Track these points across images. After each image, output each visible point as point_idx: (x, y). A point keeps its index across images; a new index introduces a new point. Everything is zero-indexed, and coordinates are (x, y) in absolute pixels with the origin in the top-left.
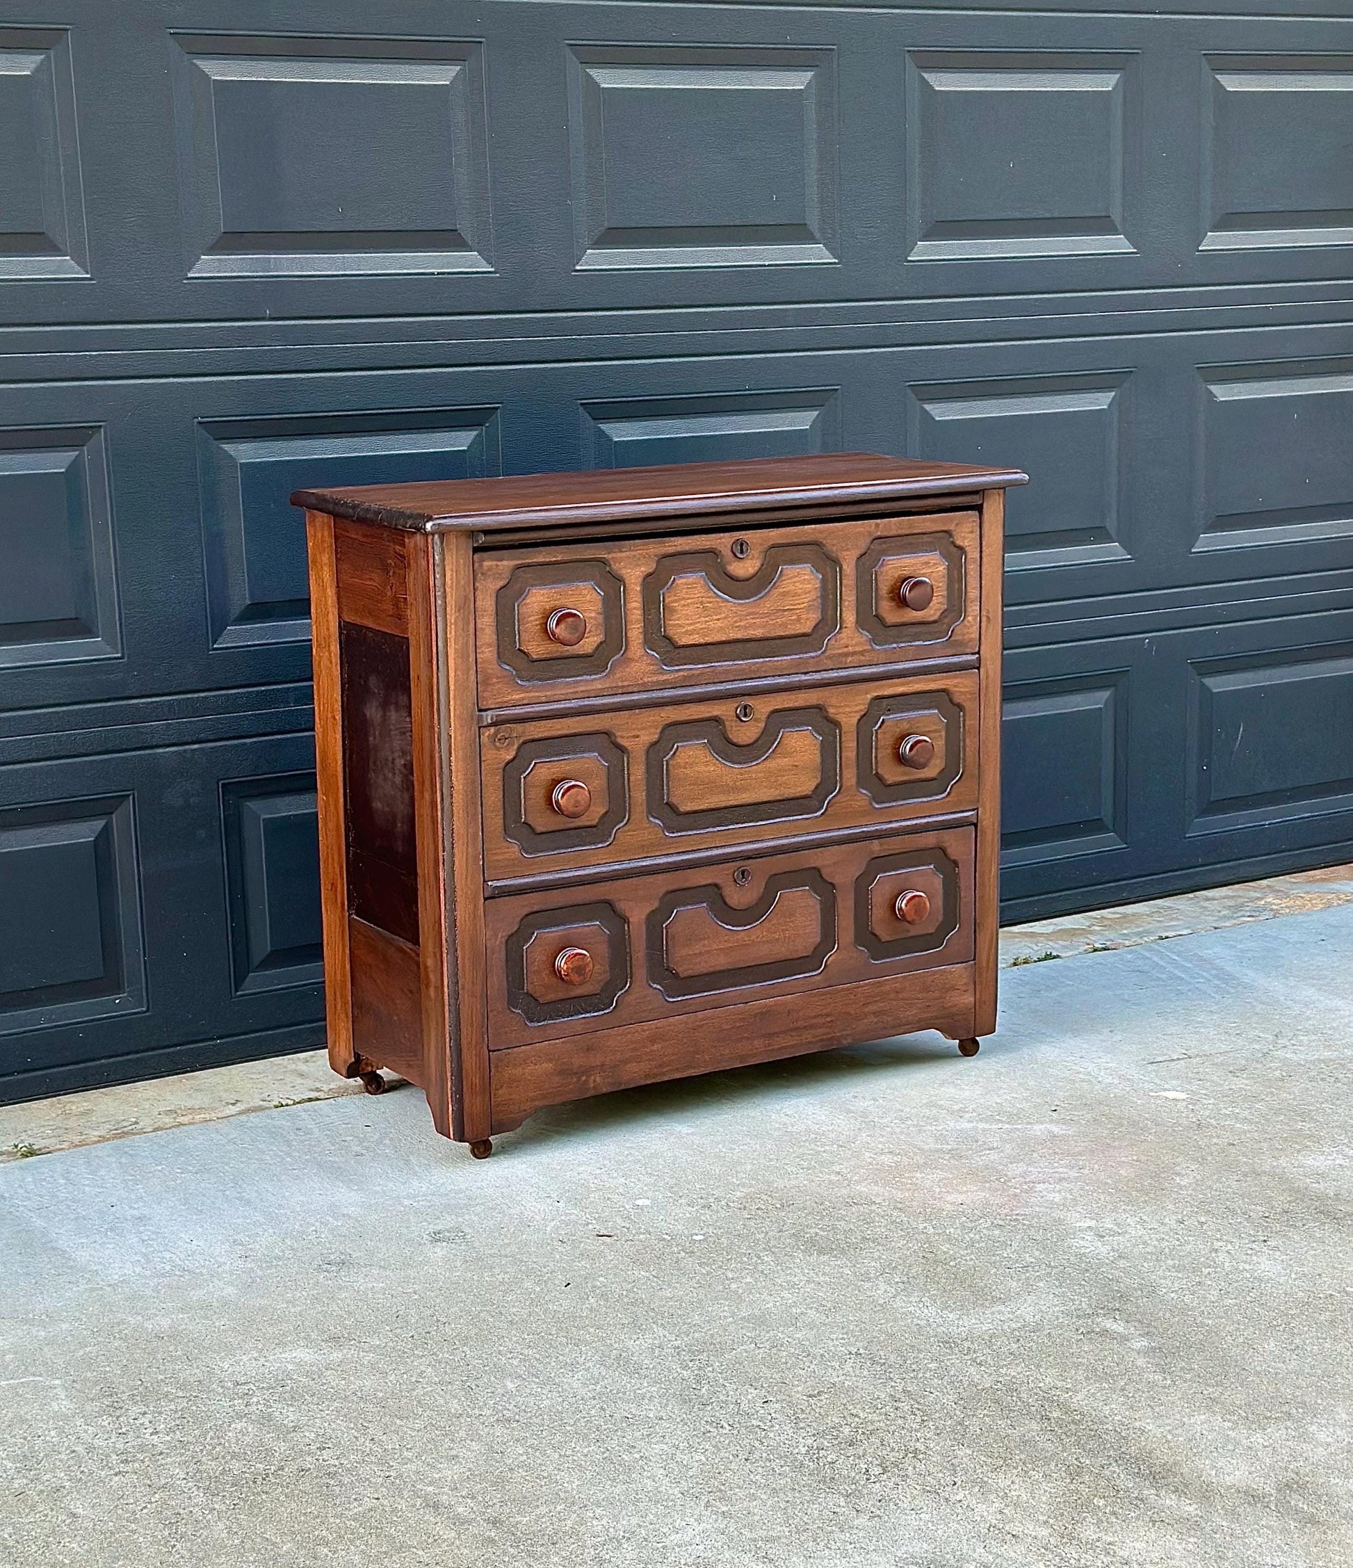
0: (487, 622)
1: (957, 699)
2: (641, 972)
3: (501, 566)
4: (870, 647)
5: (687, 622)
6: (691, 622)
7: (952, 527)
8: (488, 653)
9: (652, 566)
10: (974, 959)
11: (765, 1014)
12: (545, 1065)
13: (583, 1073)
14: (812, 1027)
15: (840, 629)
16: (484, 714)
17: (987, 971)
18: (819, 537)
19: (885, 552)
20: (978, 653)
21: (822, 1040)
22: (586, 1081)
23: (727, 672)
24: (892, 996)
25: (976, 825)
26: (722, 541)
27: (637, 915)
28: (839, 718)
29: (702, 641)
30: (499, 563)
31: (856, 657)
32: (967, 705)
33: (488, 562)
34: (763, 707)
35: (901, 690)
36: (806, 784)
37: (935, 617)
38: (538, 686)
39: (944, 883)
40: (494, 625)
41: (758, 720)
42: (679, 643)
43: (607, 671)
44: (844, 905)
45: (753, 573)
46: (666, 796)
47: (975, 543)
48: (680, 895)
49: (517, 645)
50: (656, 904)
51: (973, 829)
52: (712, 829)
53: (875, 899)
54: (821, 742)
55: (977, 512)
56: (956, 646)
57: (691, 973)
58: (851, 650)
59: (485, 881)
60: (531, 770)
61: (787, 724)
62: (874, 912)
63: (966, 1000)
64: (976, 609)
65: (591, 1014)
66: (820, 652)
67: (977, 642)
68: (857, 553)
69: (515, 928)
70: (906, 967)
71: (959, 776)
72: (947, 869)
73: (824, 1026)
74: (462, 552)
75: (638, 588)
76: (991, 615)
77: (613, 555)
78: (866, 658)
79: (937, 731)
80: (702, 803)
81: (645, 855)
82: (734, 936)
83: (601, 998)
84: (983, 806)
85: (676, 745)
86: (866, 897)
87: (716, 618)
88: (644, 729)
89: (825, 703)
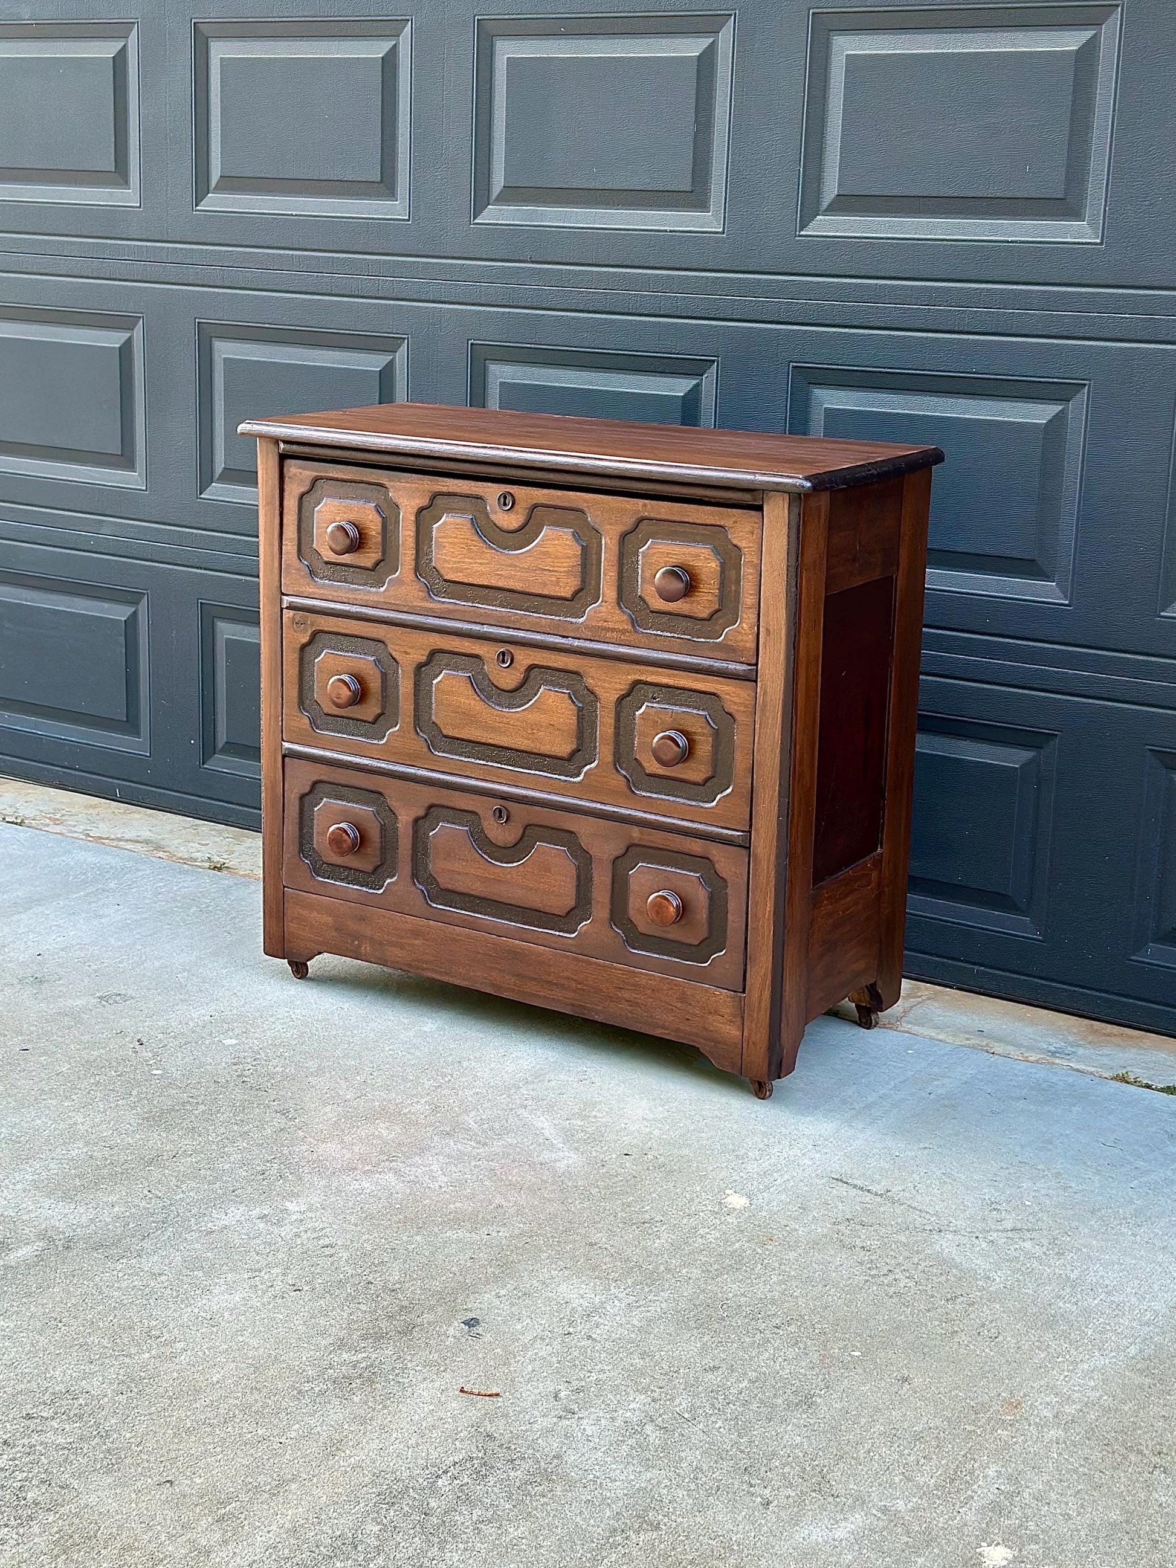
0: (290, 519)
1: (730, 708)
2: (405, 868)
3: (300, 474)
4: (630, 627)
5: (453, 559)
6: (456, 559)
7: (728, 523)
8: (290, 547)
9: (424, 502)
10: (744, 992)
11: (515, 955)
12: (326, 917)
13: (357, 938)
14: (563, 986)
15: (603, 601)
16: (284, 597)
17: (759, 1011)
18: (584, 506)
19: (655, 536)
20: (756, 664)
21: (573, 1005)
22: (359, 946)
23: (487, 615)
24: (649, 992)
25: (749, 848)
26: (492, 492)
27: (405, 818)
28: (597, 690)
29: (466, 580)
30: (303, 471)
31: (614, 635)
32: (739, 717)
33: (293, 468)
34: (525, 658)
35: (665, 680)
36: (563, 747)
37: (705, 614)
38: (329, 586)
39: (711, 898)
40: (296, 523)
41: (516, 669)
42: (446, 577)
43: (385, 587)
44: (601, 879)
45: (517, 526)
46: (433, 717)
47: (755, 547)
48: (445, 811)
49: (314, 546)
50: (421, 812)
51: (744, 852)
52: (473, 760)
53: (634, 886)
54: (580, 710)
55: (760, 513)
56: (729, 651)
57: (450, 887)
58: (611, 625)
59: (283, 740)
60: (323, 658)
61: (547, 682)
62: (631, 900)
63: (731, 1032)
64: (753, 617)
65: (364, 889)
66: (581, 620)
67: (753, 652)
68: (621, 528)
69: (307, 789)
70: (665, 969)
71: (729, 790)
72: (716, 884)
73: (574, 991)
74: (270, 455)
75: (413, 518)
76: (771, 628)
77: (392, 483)
78: (627, 638)
79: (704, 735)
80: (463, 732)
81: (412, 763)
82: (493, 869)
83: (374, 878)
84: (757, 831)
85: (444, 672)
86: (626, 881)
87: (479, 562)
88: (413, 648)
89: (584, 672)
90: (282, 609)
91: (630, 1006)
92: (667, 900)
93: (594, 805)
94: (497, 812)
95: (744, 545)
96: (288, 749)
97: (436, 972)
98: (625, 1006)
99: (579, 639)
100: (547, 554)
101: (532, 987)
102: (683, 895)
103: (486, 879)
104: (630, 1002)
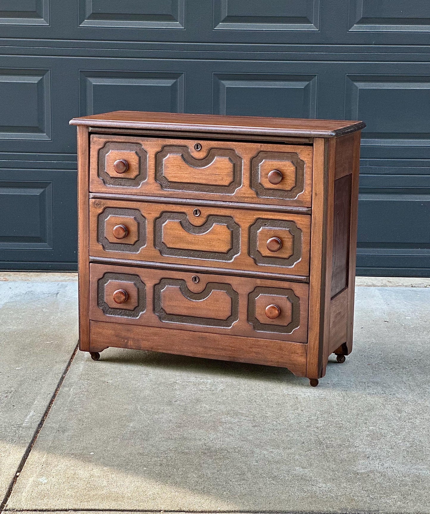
0: (94, 160)
1: (299, 226)
2: (150, 307)
3: (98, 141)
4: (255, 196)
5: (173, 172)
6: (174, 172)
7: (298, 151)
8: (93, 172)
9: (159, 149)
10: (307, 343)
12: (111, 331)
13: (126, 339)
14: (225, 350)
15: (243, 186)
16: (91, 194)
17: (314, 350)
18: (233, 147)
19: (266, 158)
20: (311, 208)
21: (230, 357)
22: (127, 342)
23: (189, 195)
24: (265, 348)
25: (309, 283)
26: (191, 144)
27: (149, 284)
28: (240, 223)
29: (179, 181)
30: (100, 139)
31: (249, 199)
32: (304, 230)
33: (95, 138)
34: (206, 212)
35: (270, 217)
36: (224, 248)
37: (289, 189)
38: (112, 187)
39: (292, 305)
40: (97, 161)
41: (203, 217)
42: (169, 180)
43: (140, 186)
44: (243, 303)
45: (203, 157)
46: (163, 240)
47: (310, 160)
48: (169, 281)
49: (105, 171)
50: (157, 282)
51: (307, 285)
52: (182, 257)
53: (258, 304)
54: (232, 232)
55: (312, 147)
56: (299, 203)
57: (171, 313)
58: (247, 195)
59: (89, 255)
60: (109, 218)
61: (216, 221)
62: (257, 309)
63: (302, 360)
64: (310, 189)
65: (129, 317)
66: (233, 194)
67: (310, 203)
68: (250, 156)
69: (101, 276)
70: (272, 338)
71: (300, 260)
72: (294, 299)
73: (230, 351)
74: (84, 133)
75: (154, 156)
76: (317, 193)
77: (144, 142)
78: (254, 200)
79: (288, 238)
80: (177, 245)
81: (152, 261)
82: (192, 303)
83: (134, 312)
84: (312, 276)
85: (167, 220)
86: (254, 302)
87: (185, 173)
88: (153, 211)
89: (234, 216)
90: (89, 199)
93: (239, 271)
94: (194, 278)
95: (305, 160)
96: (92, 259)
97: (164, 350)
98: (254, 355)
99: (232, 202)
100: (217, 168)
101: (210, 352)
102: (280, 306)
103: (189, 308)
104: (257, 353)
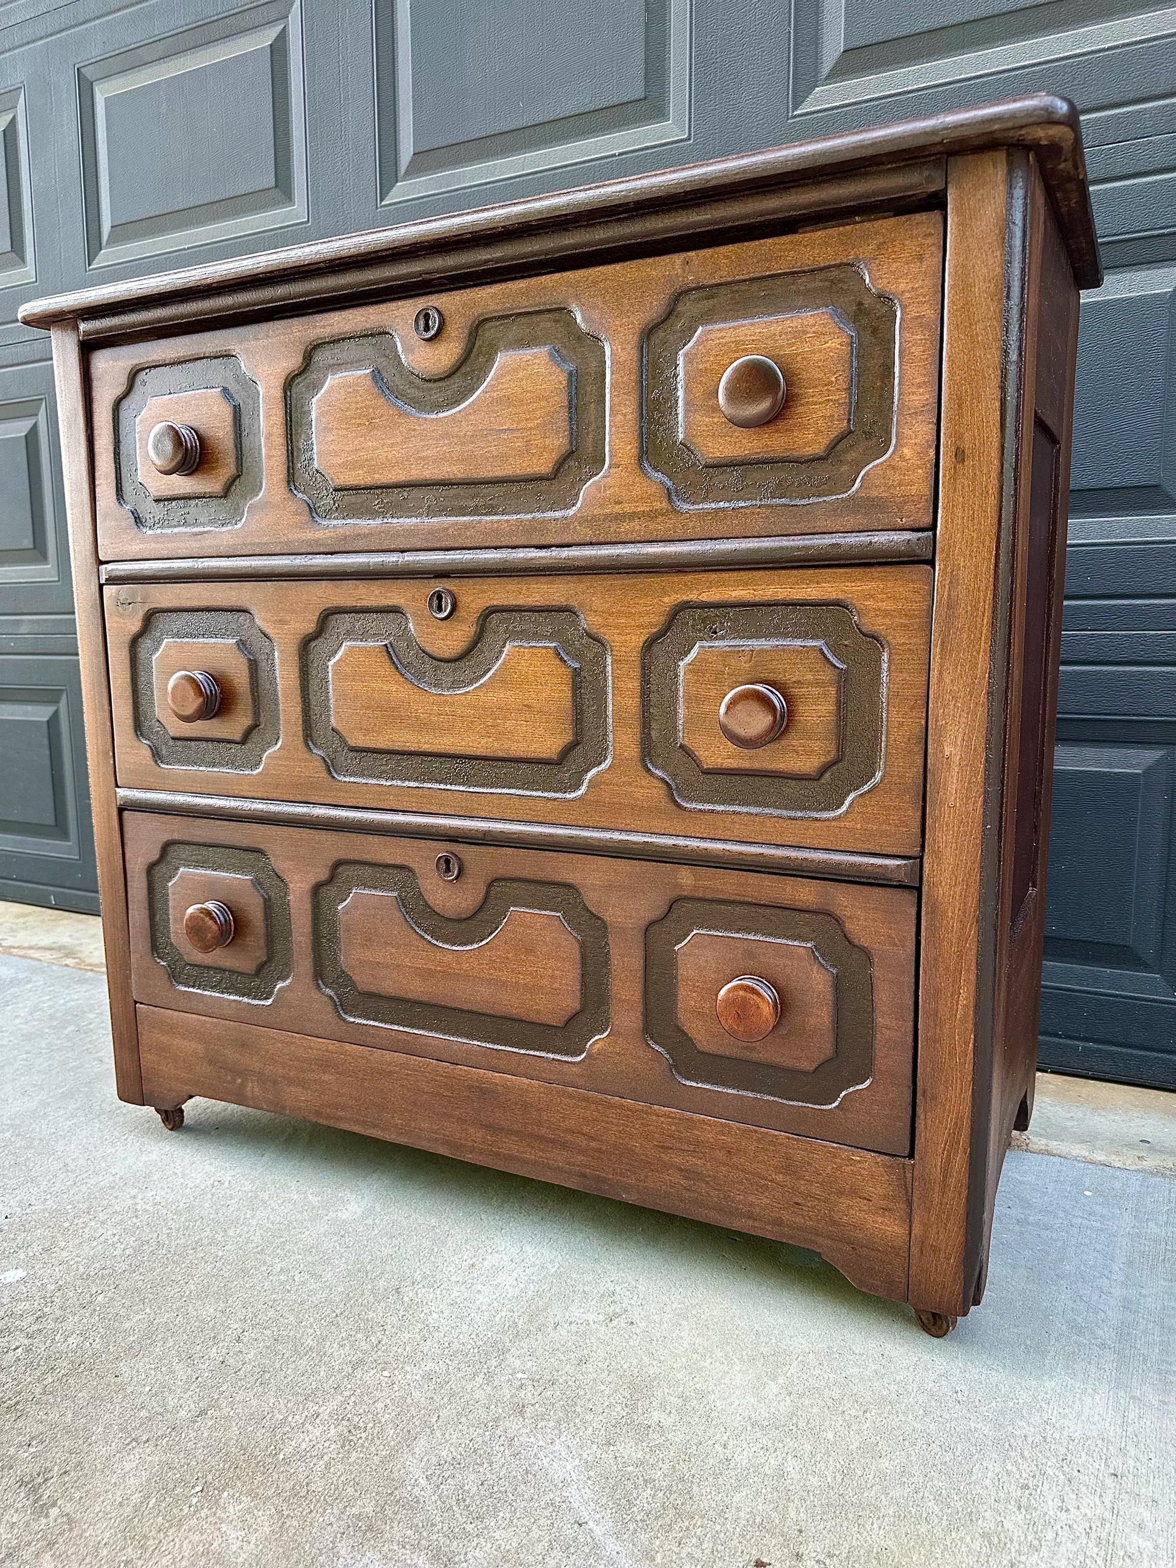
0: (103, 442)
1: (870, 624)
2: (303, 964)
3: (111, 369)
4: (665, 505)
5: (346, 448)
6: (352, 447)
7: (866, 253)
8: (107, 487)
9: (296, 362)
10: (911, 1155)
11: (483, 1093)
12: (194, 1045)
13: (239, 1073)
14: (565, 1146)
15: (609, 469)
16: (103, 567)
17: (944, 1192)
18: (567, 297)
19: (707, 317)
20: (933, 527)
21: (584, 1175)
22: (243, 1086)
23: (409, 534)
24: (720, 1155)
25: (919, 890)
26: (404, 315)
28: (606, 634)
29: (372, 482)
30: (114, 364)
31: (635, 524)
32: (898, 638)
33: (100, 367)
34: (475, 598)
35: (736, 592)
36: (548, 741)
37: (817, 448)
38: (162, 536)
39: (837, 985)
40: (111, 448)
41: (464, 620)
42: (336, 483)
43: (244, 520)
44: (625, 961)
45: (448, 366)
46: (333, 720)
47: (926, 284)
48: (360, 871)
49: (139, 478)
50: (323, 874)
51: (910, 898)
52: (399, 783)
53: (686, 970)
54: (576, 673)
55: (936, 215)
56: (872, 509)
57: (372, 988)
58: (628, 508)
59: (117, 786)
60: (164, 651)
61: (514, 635)
62: (682, 993)
63: (887, 1227)
64: (923, 430)
65: (245, 1000)
66: (572, 512)
67: (926, 505)
68: (640, 318)
69: (156, 856)
70: (749, 1114)
71: (875, 781)
72: (848, 959)
73: (583, 1152)
74: (69, 348)
75: (280, 394)
76: (967, 445)
77: (246, 348)
78: (659, 527)
79: (817, 684)
80: (381, 738)
81: (304, 799)
82: (439, 956)
83: (258, 981)
84: (937, 854)
85: (344, 644)
86: (670, 962)
87: (389, 442)
88: (293, 611)
89: (581, 605)
90: (101, 586)
91: (686, 1178)
92: (754, 991)
93: (608, 835)
94: (442, 861)
95: (902, 286)
96: (125, 797)
97: (357, 1122)
99: (568, 545)
100: (506, 401)
101: (511, 1146)
102: (782, 983)
103: (431, 973)
104: (687, 1173)
